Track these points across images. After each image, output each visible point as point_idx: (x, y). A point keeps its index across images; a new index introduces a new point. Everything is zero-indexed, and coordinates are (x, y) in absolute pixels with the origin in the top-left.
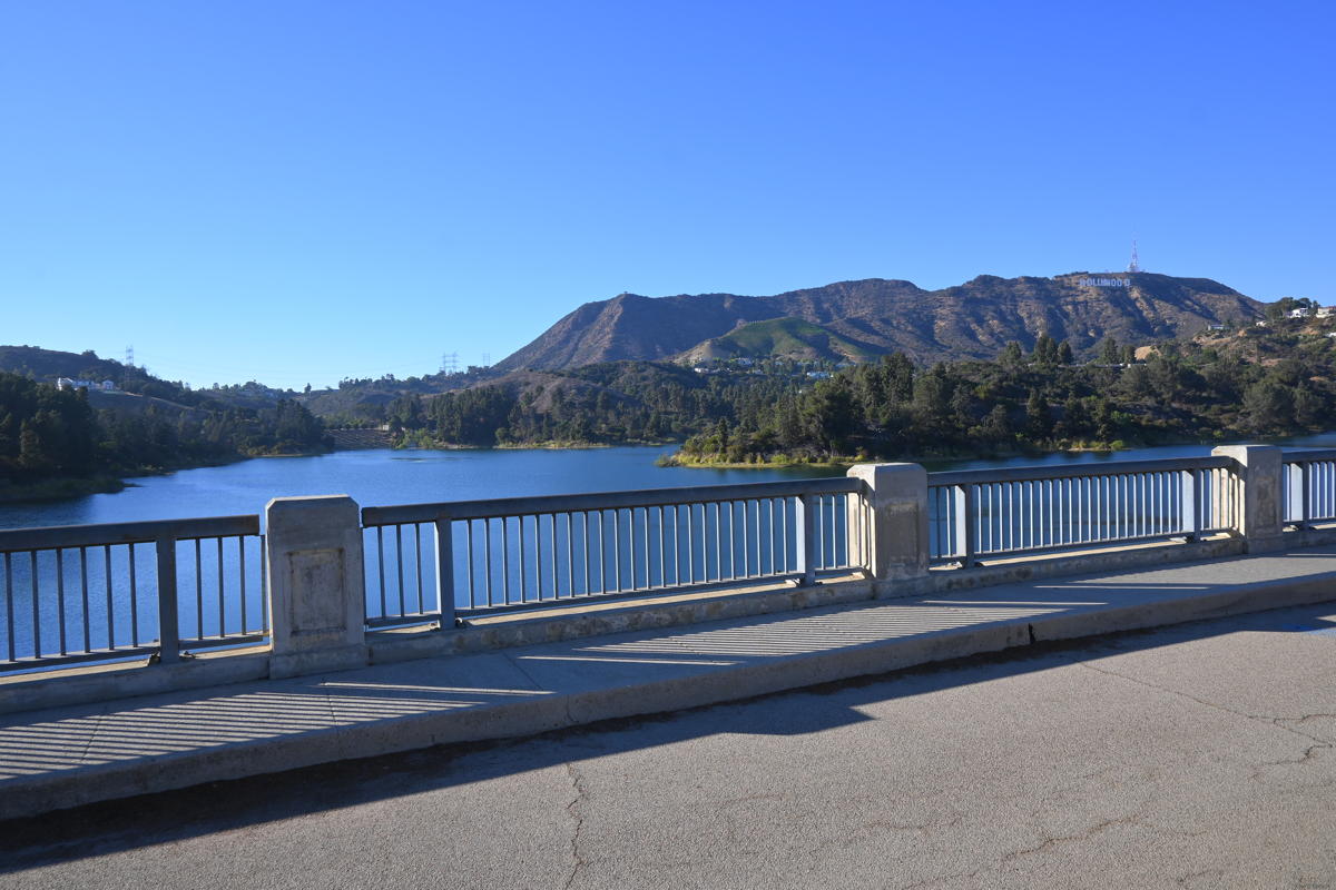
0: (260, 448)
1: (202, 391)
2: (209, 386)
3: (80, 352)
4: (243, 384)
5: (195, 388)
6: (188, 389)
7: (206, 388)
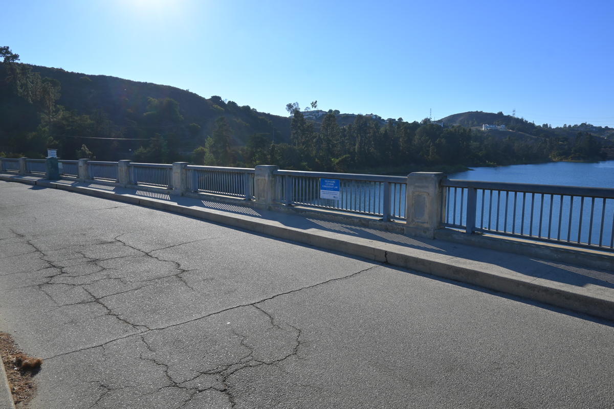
0: (562, 157)
1: (557, 128)
2: (562, 126)
3: (496, 112)
4: (579, 124)
5: (553, 127)
6: (550, 128)
7: (559, 127)
